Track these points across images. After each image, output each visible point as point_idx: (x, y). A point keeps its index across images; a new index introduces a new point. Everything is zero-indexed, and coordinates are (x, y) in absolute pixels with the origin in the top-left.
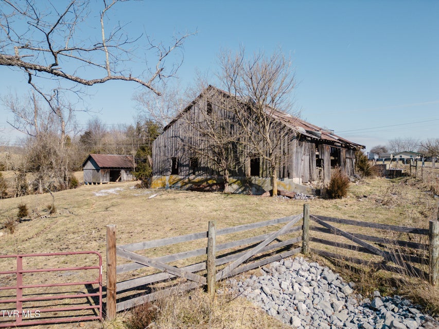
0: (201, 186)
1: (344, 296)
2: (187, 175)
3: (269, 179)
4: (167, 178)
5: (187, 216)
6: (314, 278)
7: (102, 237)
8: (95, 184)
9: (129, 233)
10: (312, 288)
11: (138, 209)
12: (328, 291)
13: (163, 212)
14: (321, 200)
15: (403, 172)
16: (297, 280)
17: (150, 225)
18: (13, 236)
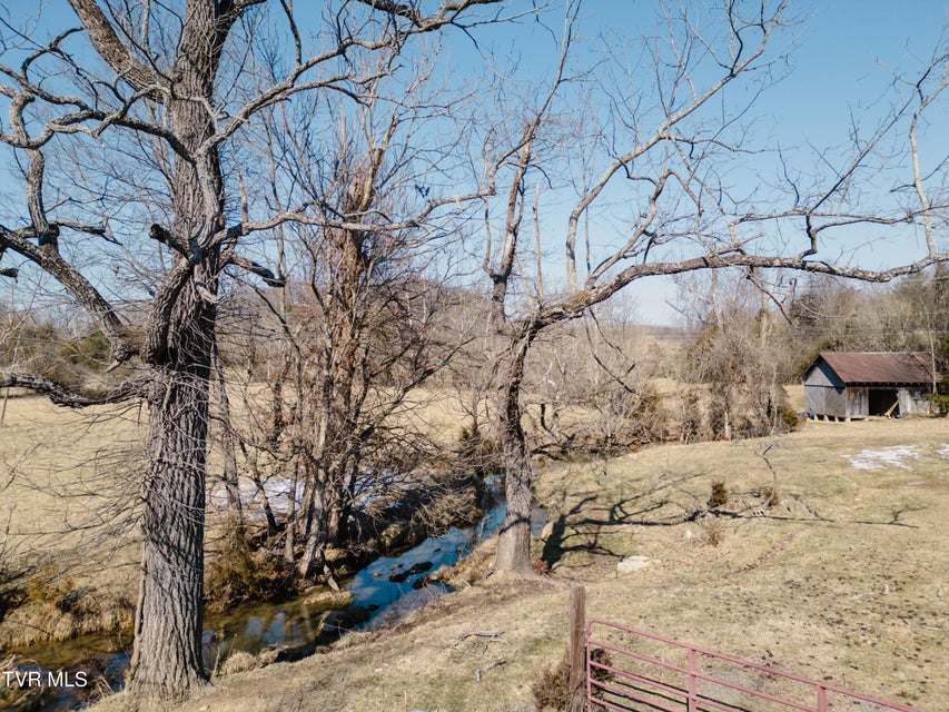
8: (832, 418)
18: (717, 551)
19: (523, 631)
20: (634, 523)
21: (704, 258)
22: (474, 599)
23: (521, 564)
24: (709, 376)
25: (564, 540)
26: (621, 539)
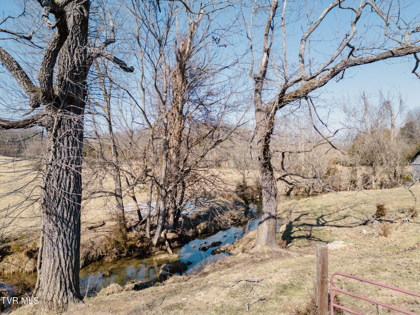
19: (276, 279)
20: (331, 226)
22: (244, 260)
23: (271, 242)
25: (293, 233)
26: (324, 233)
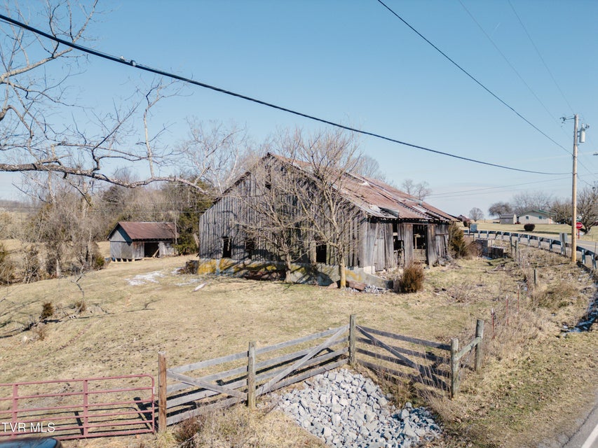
0: (258, 274)
1: (379, 408)
2: (242, 259)
3: (336, 268)
4: (218, 262)
5: (238, 318)
6: (355, 390)
7: (145, 345)
8: (125, 260)
9: (173, 340)
10: (350, 400)
11: (182, 307)
12: (366, 403)
13: (211, 311)
14: (393, 294)
15: (504, 251)
16: (337, 392)
17: (196, 331)
18: (43, 343)
21: (33, 165)
24: (46, 237)
